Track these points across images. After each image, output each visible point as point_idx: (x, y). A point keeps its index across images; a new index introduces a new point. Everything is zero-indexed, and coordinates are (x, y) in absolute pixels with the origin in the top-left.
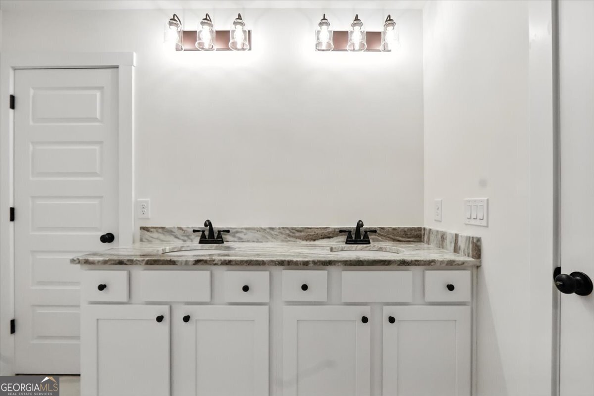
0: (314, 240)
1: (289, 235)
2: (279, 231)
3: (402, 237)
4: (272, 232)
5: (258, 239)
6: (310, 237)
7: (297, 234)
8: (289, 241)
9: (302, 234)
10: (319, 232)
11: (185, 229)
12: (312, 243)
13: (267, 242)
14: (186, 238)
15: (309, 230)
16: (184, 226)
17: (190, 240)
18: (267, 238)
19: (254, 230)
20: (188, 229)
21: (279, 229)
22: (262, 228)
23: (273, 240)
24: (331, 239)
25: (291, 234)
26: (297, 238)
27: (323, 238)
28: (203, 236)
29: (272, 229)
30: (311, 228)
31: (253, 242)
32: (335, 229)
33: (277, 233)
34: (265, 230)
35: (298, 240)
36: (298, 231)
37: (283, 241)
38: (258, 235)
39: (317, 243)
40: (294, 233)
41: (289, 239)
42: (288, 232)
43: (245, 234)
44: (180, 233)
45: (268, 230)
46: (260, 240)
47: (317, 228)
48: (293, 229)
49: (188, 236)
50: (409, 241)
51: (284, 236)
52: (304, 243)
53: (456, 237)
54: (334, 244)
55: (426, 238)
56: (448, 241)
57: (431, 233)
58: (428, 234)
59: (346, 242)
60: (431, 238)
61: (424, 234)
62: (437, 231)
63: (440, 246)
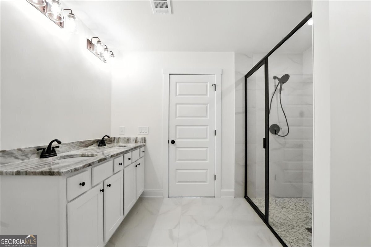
0: (87, 147)
1: (79, 146)
2: (75, 144)
4: (73, 145)
6: (86, 145)
7: (83, 145)
9: (84, 144)
10: (89, 142)
11: (23, 150)
12: (87, 148)
13: (71, 151)
14: (24, 157)
15: (86, 142)
16: (22, 147)
17: (28, 158)
18: (71, 149)
19: (65, 145)
20: (25, 149)
21: (76, 142)
22: (68, 143)
24: (92, 146)
25: (80, 145)
27: (90, 145)
29: (73, 143)
30: (86, 141)
31: (65, 152)
32: (93, 140)
33: (75, 145)
34: (70, 144)
38: (67, 148)
39: (89, 148)
40: (81, 144)
41: (79, 148)
42: (79, 144)
43: (61, 148)
44: (23, 154)
45: (71, 144)
46: (68, 151)
47: (88, 141)
48: (81, 142)
49: (26, 156)
50: (110, 143)
51: (77, 146)
52: (85, 149)
53: (136, 138)
54: (93, 148)
55: (116, 141)
56: (132, 140)
57: (120, 139)
58: (117, 139)
59: (99, 146)
60: (120, 141)
61: (114, 140)
62: (125, 138)
63: (126, 143)
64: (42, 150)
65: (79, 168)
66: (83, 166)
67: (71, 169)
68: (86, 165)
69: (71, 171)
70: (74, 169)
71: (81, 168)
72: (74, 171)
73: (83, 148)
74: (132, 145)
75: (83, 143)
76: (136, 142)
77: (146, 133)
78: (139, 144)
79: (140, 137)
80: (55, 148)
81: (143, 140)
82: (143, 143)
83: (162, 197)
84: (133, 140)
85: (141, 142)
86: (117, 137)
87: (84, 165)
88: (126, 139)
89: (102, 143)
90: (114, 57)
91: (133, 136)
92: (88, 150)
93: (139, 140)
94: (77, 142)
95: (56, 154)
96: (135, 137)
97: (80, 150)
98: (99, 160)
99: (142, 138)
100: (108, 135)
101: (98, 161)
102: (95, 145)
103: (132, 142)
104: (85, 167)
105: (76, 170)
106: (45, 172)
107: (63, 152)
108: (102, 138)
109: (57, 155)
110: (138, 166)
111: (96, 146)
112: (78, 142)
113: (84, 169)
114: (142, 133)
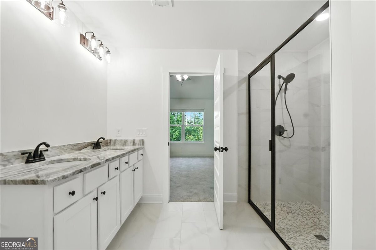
0: (81, 150)
1: (71, 149)
2: (67, 147)
3: (105, 144)
4: (64, 148)
5: (57, 154)
6: (79, 148)
7: (75, 148)
8: (71, 152)
9: (77, 147)
10: (82, 145)
11: (5, 154)
12: (80, 152)
13: (62, 155)
16: (5, 151)
17: (11, 164)
18: (62, 152)
19: (55, 148)
20: (8, 154)
21: (67, 145)
22: (59, 146)
23: (65, 153)
24: (86, 148)
25: (72, 148)
26: (74, 150)
27: (84, 148)
29: (64, 146)
30: (79, 144)
31: (55, 156)
32: (87, 143)
33: (66, 148)
34: (60, 147)
36: (75, 146)
37: (69, 153)
38: (57, 151)
39: (82, 151)
40: (73, 147)
41: (71, 151)
42: (71, 147)
43: (50, 152)
44: (5, 159)
45: (62, 147)
46: (59, 154)
47: (82, 143)
48: (73, 145)
49: (8, 161)
50: (105, 146)
51: (69, 150)
52: (78, 152)
53: (134, 140)
54: (87, 151)
55: (112, 143)
56: (129, 142)
57: (116, 141)
58: (114, 141)
59: (93, 149)
60: (116, 143)
61: (110, 142)
62: (122, 140)
63: (123, 145)
64: (28, 154)
65: (68, 175)
66: (72, 173)
67: (58, 177)
68: (76, 171)
69: (58, 179)
70: (63, 176)
71: (70, 175)
72: (62, 179)
73: (75, 151)
74: (130, 148)
75: (75, 145)
76: (133, 145)
77: (145, 135)
78: (137, 147)
79: (137, 139)
80: (43, 152)
81: (142, 142)
82: (141, 145)
83: (162, 202)
84: (131, 143)
85: (139, 144)
86: (113, 139)
87: (74, 171)
88: (123, 142)
89: (96, 145)
90: (110, 54)
91: (130, 138)
93: (136, 142)
94: (69, 145)
95: (44, 158)
97: (72, 153)
98: (92, 165)
99: (140, 140)
100: (103, 137)
101: (90, 167)
102: (89, 147)
103: (129, 144)
104: (76, 173)
105: (64, 177)
106: (28, 181)
107: (52, 156)
108: (97, 141)
109: (45, 160)
110: (136, 170)
111: (90, 149)
112: (71, 144)
113: (74, 176)
114: (140, 135)
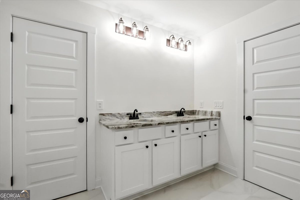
0: (167, 116)
1: (159, 114)
2: (156, 113)
3: (190, 113)
4: (154, 114)
5: (149, 117)
6: (166, 115)
8: (160, 116)
9: (163, 114)
10: (169, 113)
11: (121, 114)
12: (166, 117)
13: (152, 117)
14: (121, 118)
15: (166, 112)
16: (120, 113)
17: (123, 119)
18: (153, 116)
19: (148, 113)
20: (122, 114)
21: (156, 112)
22: (150, 112)
23: (154, 116)
24: (172, 115)
25: (160, 114)
26: (162, 115)
27: (170, 115)
28: (131, 116)
29: (154, 112)
30: (166, 111)
32: (173, 111)
33: (155, 114)
34: (151, 113)
35: (162, 116)
36: (162, 113)
37: (158, 117)
38: (149, 115)
39: (168, 117)
40: (161, 113)
41: (159, 116)
42: (159, 113)
43: (145, 115)
44: (121, 116)
45: (153, 113)
46: (150, 117)
47: (168, 111)
48: (161, 112)
50: (191, 115)
51: (158, 115)
52: (164, 117)
53: (212, 112)
54: (173, 117)
55: (197, 113)
56: (208, 113)
57: (200, 111)
58: (198, 112)
59: (177, 116)
60: (199, 113)
61: (196, 112)
62: (203, 111)
63: (204, 115)
64: (130, 115)
65: (122, 127)
69: (115, 128)
72: (118, 128)
74: (209, 117)
76: (211, 116)
77: (221, 107)
78: (214, 117)
79: (215, 110)
80: (138, 114)
81: (218, 114)
82: (217, 116)
83: (236, 176)
84: (209, 114)
85: (216, 115)
86: (198, 110)
88: (204, 112)
89: (180, 113)
91: (209, 110)
92: (167, 118)
93: (214, 113)
94: (158, 112)
95: (138, 118)
96: (211, 110)
98: (143, 125)
99: (216, 112)
100: (184, 108)
103: (208, 115)
107: (146, 118)
108: (180, 110)
111: (175, 116)
113: (127, 129)
114: (217, 107)
